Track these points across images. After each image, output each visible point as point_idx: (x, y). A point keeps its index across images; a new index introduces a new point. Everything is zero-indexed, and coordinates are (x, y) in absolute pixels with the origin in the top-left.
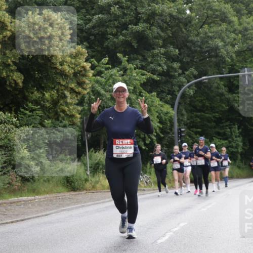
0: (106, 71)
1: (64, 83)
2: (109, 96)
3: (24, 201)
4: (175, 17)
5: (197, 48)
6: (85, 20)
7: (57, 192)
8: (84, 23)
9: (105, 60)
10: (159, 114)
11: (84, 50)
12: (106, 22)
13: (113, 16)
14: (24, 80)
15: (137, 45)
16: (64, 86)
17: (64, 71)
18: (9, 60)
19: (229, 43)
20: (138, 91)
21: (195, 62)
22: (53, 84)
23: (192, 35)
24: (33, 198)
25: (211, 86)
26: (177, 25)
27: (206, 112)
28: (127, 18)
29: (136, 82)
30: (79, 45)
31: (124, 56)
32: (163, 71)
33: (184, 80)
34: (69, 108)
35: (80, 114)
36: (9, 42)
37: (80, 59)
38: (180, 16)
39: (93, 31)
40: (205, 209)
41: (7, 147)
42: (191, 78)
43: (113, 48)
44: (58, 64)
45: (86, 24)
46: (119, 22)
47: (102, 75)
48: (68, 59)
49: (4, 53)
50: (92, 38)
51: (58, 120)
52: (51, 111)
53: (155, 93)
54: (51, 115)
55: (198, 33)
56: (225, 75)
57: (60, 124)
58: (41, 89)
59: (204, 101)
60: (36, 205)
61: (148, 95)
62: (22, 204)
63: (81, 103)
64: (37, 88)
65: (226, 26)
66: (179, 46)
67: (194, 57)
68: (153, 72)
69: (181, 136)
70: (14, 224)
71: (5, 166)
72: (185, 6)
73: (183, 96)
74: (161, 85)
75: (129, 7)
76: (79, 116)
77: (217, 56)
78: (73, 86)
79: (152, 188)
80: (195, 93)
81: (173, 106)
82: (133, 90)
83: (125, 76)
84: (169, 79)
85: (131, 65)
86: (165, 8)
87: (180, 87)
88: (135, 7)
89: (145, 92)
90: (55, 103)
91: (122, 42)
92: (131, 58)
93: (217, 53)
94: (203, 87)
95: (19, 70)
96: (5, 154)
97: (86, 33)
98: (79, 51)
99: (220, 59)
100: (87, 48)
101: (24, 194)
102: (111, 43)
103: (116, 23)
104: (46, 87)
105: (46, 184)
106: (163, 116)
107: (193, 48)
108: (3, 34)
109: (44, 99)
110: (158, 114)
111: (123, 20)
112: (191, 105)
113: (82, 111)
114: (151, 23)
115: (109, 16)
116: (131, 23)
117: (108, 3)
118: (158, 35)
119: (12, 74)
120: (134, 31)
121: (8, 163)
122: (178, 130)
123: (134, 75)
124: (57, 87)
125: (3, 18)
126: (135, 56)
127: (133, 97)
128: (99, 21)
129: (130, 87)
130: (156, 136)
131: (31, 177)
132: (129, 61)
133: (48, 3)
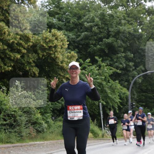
0: (88, 67)
1: (62, 74)
3: (38, 144)
4: (132, 34)
6: (77, 36)
7: (57, 139)
9: (88, 60)
10: (120, 94)
11: (75, 54)
12: (89, 37)
13: (94, 33)
14: (39, 72)
15: (108, 51)
16: (63, 76)
17: (63, 67)
18: (31, 60)
20: (108, 80)
22: (56, 74)
23: (142, 45)
24: (43, 142)
25: (153, 77)
26: (133, 39)
27: (149, 93)
28: (102, 35)
29: (106, 74)
30: (73, 51)
31: (100, 58)
32: (123, 68)
33: (136, 73)
36: (31, 49)
37: (73, 60)
38: (135, 34)
39: (81, 42)
41: (28, 112)
42: (140, 72)
43: (93, 53)
44: (60, 63)
45: (77, 38)
46: (97, 37)
47: (86, 69)
48: (66, 60)
49: (28, 55)
50: (81, 46)
53: (118, 81)
55: (146, 44)
58: (49, 77)
59: (148, 86)
60: (45, 147)
61: (113, 82)
62: (36, 146)
64: (46, 76)
66: (134, 52)
67: (142, 59)
68: (117, 68)
69: (133, 108)
71: (27, 124)
72: (138, 27)
73: (135, 83)
74: (121, 76)
75: (104, 28)
78: (68, 76)
80: (143, 81)
81: (128, 89)
82: (104, 79)
83: (99, 70)
84: (127, 73)
85: (104, 63)
86: (126, 29)
87: (133, 77)
88: (107, 28)
90: (58, 86)
91: (98, 49)
94: (147, 78)
95: (36, 66)
96: (27, 116)
97: (77, 43)
98: (72, 55)
100: (77, 53)
101: (38, 140)
102: (92, 50)
103: (95, 38)
104: (52, 77)
105: (51, 134)
106: (122, 95)
107: (142, 53)
108: (27, 44)
110: (119, 94)
111: (100, 36)
112: (140, 89)
114: (117, 38)
115: (91, 33)
116: (104, 37)
117: (90, 25)
118: (121, 45)
119: (32, 68)
120: (106, 43)
121: (29, 121)
122: (131, 104)
123: (105, 70)
124: (59, 76)
125: (28, 34)
126: (106, 58)
127: (104, 83)
128: (85, 36)
129: (102, 77)
130: (118, 107)
131: (42, 130)
132: (102, 61)
133: (54, 25)
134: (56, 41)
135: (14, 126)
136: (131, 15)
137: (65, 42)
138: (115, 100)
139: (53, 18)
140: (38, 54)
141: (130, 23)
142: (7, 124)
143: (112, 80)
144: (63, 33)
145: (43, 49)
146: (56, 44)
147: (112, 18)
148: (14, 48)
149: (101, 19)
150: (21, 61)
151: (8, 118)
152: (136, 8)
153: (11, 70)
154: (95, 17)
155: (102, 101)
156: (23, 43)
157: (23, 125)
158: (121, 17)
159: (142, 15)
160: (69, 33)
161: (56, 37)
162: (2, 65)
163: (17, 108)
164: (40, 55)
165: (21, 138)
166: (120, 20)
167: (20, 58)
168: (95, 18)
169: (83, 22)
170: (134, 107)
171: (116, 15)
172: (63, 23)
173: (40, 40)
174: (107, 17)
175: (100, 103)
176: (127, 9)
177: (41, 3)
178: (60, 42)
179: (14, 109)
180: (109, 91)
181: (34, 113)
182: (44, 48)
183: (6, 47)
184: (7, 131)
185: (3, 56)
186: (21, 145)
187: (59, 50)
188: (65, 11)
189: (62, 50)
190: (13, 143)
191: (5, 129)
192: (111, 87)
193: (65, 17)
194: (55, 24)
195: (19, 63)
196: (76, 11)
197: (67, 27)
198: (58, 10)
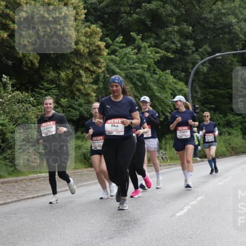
0: (120, 50)
1: (79, 63)
2: (123, 75)
3: (43, 177)
5: (210, 25)
8: (98, 2)
9: (120, 39)
10: (173, 91)
11: (98, 29)
12: (120, 1)
14: (40, 60)
15: (150, 23)
16: (79, 65)
17: (79, 50)
19: (242, 19)
20: (152, 69)
21: (209, 39)
22: (68, 63)
23: (205, 12)
25: (225, 63)
26: (191, 2)
27: (220, 88)
29: (150, 60)
30: (94, 24)
31: (138, 35)
32: (177, 49)
33: (198, 57)
34: (84, 86)
35: (95, 92)
37: (94, 38)
39: (107, 9)
40: (221, 183)
42: (204, 55)
43: (127, 26)
45: (100, 2)
46: (133, 1)
47: (116, 54)
48: (83, 38)
50: (106, 16)
51: (74, 99)
52: (66, 90)
53: (169, 71)
54: (67, 94)
55: (212, 10)
56: (239, 51)
57: (76, 103)
58: (57, 68)
59: (217, 78)
61: (162, 73)
62: (41, 180)
63: (96, 82)
64: (52, 67)
65: (239, 3)
66: (192, 24)
67: (207, 34)
68: (167, 49)
70: (35, 199)
73: (197, 73)
74: (175, 63)
76: (94, 95)
77: (230, 33)
78: (87, 65)
79: (168, 163)
80: (209, 70)
81: (186, 83)
82: (147, 68)
83: (139, 55)
84: (182, 57)
85: (145, 43)
87: (194, 64)
89: (158, 70)
90: (71, 82)
91: (135, 20)
92: (144, 36)
93: (230, 30)
94: (216, 64)
97: (100, 11)
98: (93, 31)
99: (233, 35)
100: (102, 27)
102: (125, 21)
103: (129, 2)
104: (62, 67)
106: (177, 93)
107: (206, 25)
109: (60, 79)
110: (171, 92)
112: (204, 82)
113: (97, 89)
116: (144, 1)
118: (171, 13)
119: (28, 54)
120: (147, 9)
123: (148, 53)
124: (73, 66)
126: (149, 34)
127: (147, 75)
132: (143, 39)
135: (4, 149)
137: (81, 10)
138: (167, 101)
143: (160, 69)
150: (10, 44)
156: (11, 13)
161: (65, 2)
163: (6, 119)
165: (15, 168)
167: (8, 38)
170: (197, 111)
179: (1, 122)
180: (156, 88)
186: (16, 180)
189: (75, 23)
190: (2, 177)
192: (158, 82)
195: (7, 47)
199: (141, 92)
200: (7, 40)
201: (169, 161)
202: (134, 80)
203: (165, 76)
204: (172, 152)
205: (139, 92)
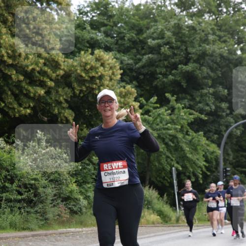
0: (154, 111)
2: (156, 135)
3: (72, 232)
4: (226, 58)
6: (135, 60)
8: (134, 63)
9: (154, 99)
10: (206, 153)
11: (133, 89)
12: (156, 62)
13: (162, 56)
14: (75, 117)
15: (186, 84)
18: (61, 98)
20: (185, 131)
24: (81, 230)
26: (228, 66)
28: (177, 58)
29: (184, 121)
30: (129, 84)
31: (173, 96)
32: (211, 111)
33: (232, 120)
36: (62, 81)
37: (129, 98)
38: (231, 57)
39: (142, 70)
41: (57, 181)
42: (238, 118)
43: (162, 87)
45: (136, 63)
46: (169, 63)
47: (150, 114)
49: (57, 90)
50: (142, 77)
53: (202, 133)
58: (90, 126)
60: (84, 237)
61: (195, 134)
62: (70, 235)
64: (86, 125)
66: (228, 87)
68: (201, 111)
69: (226, 176)
71: (55, 199)
72: (236, 46)
73: (230, 136)
74: (208, 125)
75: (179, 48)
80: (243, 133)
81: (219, 146)
82: (180, 129)
83: (172, 116)
84: (216, 119)
85: (179, 105)
86: (216, 49)
87: (227, 127)
88: (185, 48)
89: (191, 131)
91: (171, 81)
92: (179, 97)
95: (70, 107)
96: (55, 188)
97: (136, 72)
98: (128, 91)
100: (136, 87)
101: (72, 226)
102: (161, 83)
103: (166, 64)
104: (95, 125)
105: (93, 217)
106: (208, 155)
108: (56, 73)
110: (204, 153)
111: (173, 60)
112: (237, 145)
114: (201, 63)
115: (159, 56)
116: (181, 63)
117: (158, 43)
118: (207, 75)
119: (63, 111)
120: (183, 71)
121: (58, 196)
122: (223, 169)
123: (181, 114)
125: (57, 57)
126: (184, 95)
127: (180, 136)
128: (149, 61)
129: (177, 126)
130: (202, 174)
131: (79, 210)
132: (177, 101)
133: (99, 43)
134: (102, 68)
135: (35, 203)
136: (224, 28)
137: (117, 70)
138: (198, 162)
139: (97, 31)
140: (73, 89)
141: (222, 40)
142: (24, 200)
143: (193, 130)
144: (113, 55)
145: (81, 81)
146: (101, 73)
147: (193, 31)
148: (35, 79)
149: (174, 34)
150: (46, 100)
151: (25, 190)
152: (232, 16)
153: (29, 114)
154: (165, 30)
155: (176, 165)
156: (49, 70)
157: (49, 202)
158: (208, 31)
159: (242, 28)
160: (123, 56)
161: (102, 62)
162: (16, 106)
163: (39, 174)
164: (76, 91)
165: (45, 222)
166: (206, 35)
167: (45, 95)
168: (166, 32)
169: (145, 38)
170: (228, 174)
171: (200, 28)
172: (113, 40)
173: (76, 66)
174: (184, 30)
175: (173, 168)
176: (218, 17)
177: (79, 8)
178: (108, 69)
179: (34, 177)
180: (188, 149)
181: (66, 182)
182: (83, 79)
183: (21, 78)
184: (22, 210)
185: (17, 92)
186: (46, 234)
187: (106, 83)
188: (116, 20)
189: (111, 83)
190: (32, 230)
191: (20, 208)
192: (190, 143)
193: (116, 31)
194: (100, 41)
195: (43, 103)
196: (133, 21)
197: (119, 47)
198: (105, 19)
199: (173, 152)
200: (44, 96)
201: (197, 222)
202: (167, 140)
203: (198, 138)
204: (201, 214)
205: (171, 152)
